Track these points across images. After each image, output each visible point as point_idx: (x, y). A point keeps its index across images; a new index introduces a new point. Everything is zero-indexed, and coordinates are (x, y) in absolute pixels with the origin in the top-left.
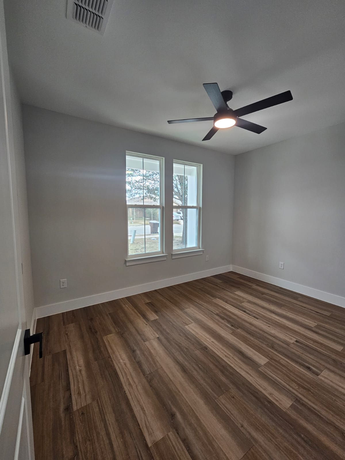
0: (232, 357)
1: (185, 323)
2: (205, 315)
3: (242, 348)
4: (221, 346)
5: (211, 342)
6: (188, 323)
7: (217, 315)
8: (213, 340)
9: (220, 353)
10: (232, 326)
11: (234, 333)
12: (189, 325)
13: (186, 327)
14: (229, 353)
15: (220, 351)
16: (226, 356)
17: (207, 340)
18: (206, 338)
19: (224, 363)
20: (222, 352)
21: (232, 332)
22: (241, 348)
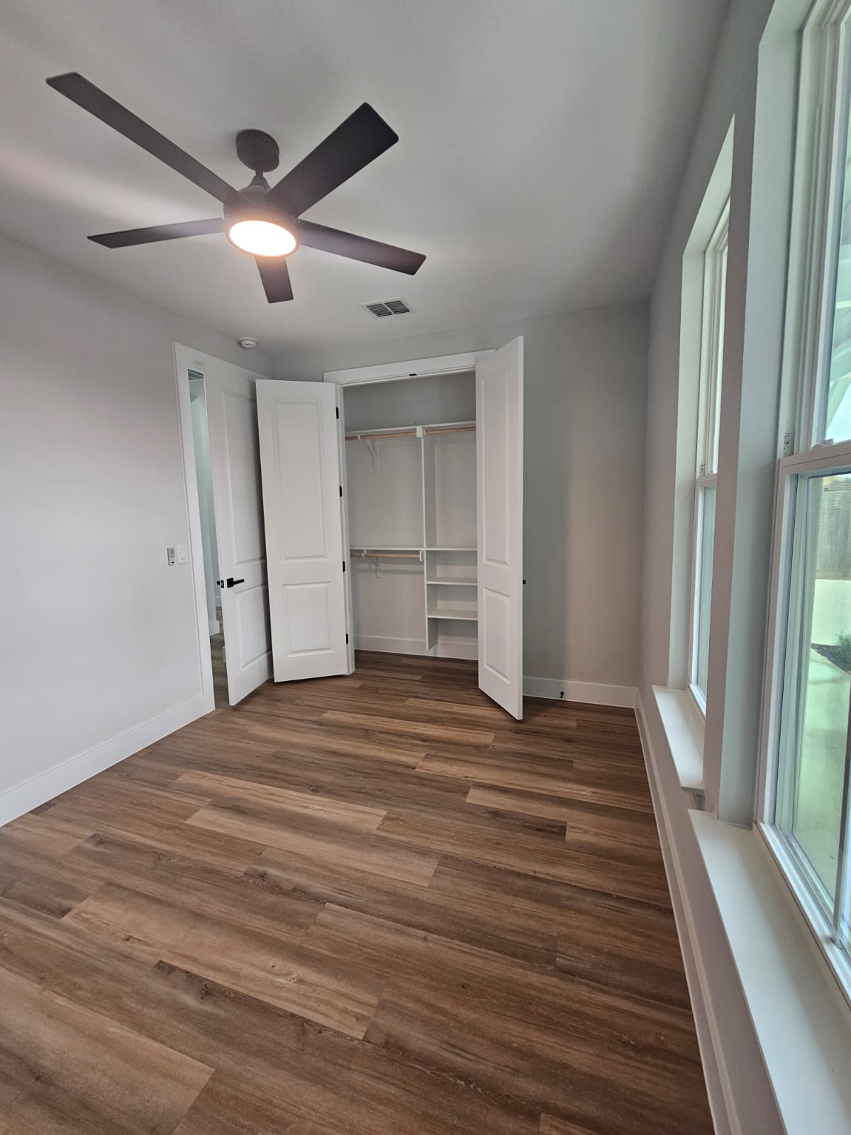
0: (260, 797)
1: (392, 819)
2: (358, 874)
3: (238, 823)
4: (285, 806)
5: (308, 805)
6: (388, 823)
7: (320, 900)
8: (306, 811)
9: (286, 795)
10: (263, 876)
11: (256, 851)
12: (381, 819)
13: (384, 813)
14: (267, 802)
15: (286, 798)
16: (274, 794)
17: (318, 805)
18: (324, 809)
19: (276, 783)
20: (281, 797)
21: (263, 854)
22: (242, 821)
